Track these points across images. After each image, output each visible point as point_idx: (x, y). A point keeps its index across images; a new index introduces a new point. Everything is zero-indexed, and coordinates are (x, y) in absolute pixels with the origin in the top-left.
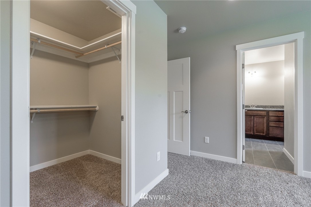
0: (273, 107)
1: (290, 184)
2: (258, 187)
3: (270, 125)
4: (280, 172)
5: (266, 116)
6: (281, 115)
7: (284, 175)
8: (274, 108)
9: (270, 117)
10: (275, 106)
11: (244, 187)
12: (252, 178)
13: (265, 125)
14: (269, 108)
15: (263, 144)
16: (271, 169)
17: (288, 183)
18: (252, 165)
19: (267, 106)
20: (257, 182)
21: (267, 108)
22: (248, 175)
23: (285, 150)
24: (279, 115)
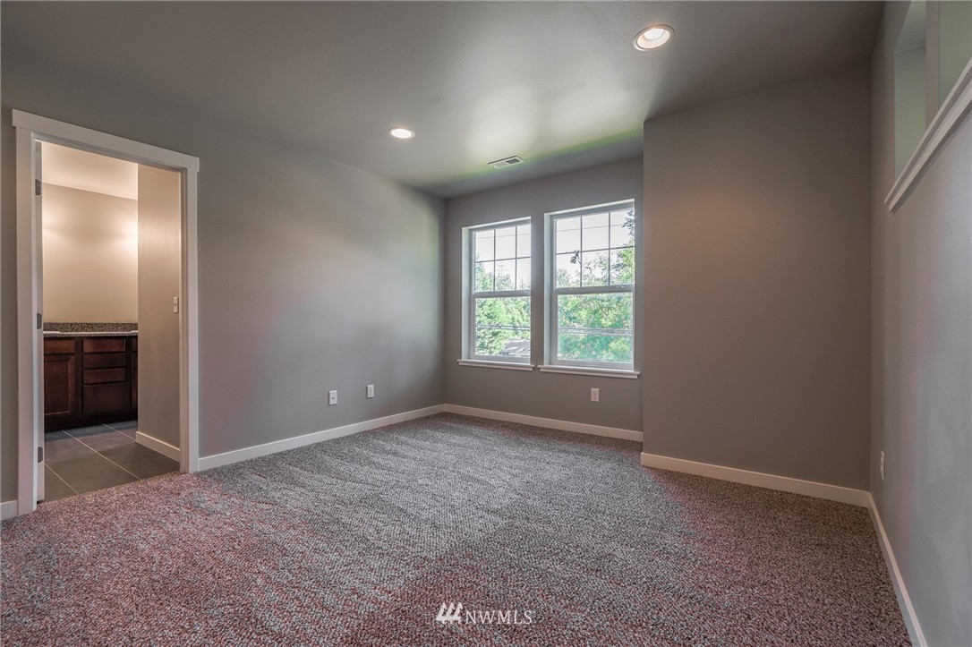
0: (91, 326)
1: (183, 494)
2: (121, 531)
3: (85, 382)
4: (152, 483)
5: (72, 354)
6: (117, 350)
7: (164, 482)
8: (93, 330)
9: (85, 357)
10: (96, 324)
11: (85, 551)
12: (93, 523)
13: (71, 382)
14: (77, 331)
15: (69, 442)
16: (127, 485)
17: (179, 494)
18: (72, 499)
19: (71, 324)
20: (112, 524)
21: (72, 330)
22: (76, 523)
23: (143, 436)
24: (113, 350)
